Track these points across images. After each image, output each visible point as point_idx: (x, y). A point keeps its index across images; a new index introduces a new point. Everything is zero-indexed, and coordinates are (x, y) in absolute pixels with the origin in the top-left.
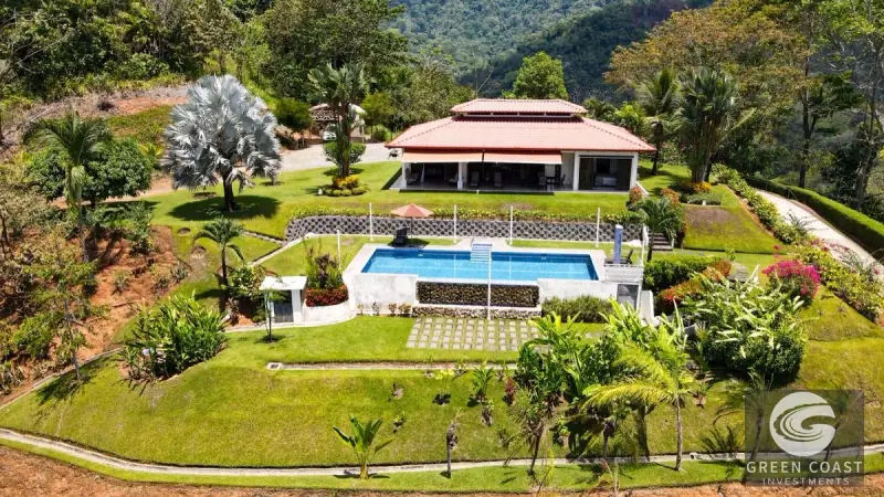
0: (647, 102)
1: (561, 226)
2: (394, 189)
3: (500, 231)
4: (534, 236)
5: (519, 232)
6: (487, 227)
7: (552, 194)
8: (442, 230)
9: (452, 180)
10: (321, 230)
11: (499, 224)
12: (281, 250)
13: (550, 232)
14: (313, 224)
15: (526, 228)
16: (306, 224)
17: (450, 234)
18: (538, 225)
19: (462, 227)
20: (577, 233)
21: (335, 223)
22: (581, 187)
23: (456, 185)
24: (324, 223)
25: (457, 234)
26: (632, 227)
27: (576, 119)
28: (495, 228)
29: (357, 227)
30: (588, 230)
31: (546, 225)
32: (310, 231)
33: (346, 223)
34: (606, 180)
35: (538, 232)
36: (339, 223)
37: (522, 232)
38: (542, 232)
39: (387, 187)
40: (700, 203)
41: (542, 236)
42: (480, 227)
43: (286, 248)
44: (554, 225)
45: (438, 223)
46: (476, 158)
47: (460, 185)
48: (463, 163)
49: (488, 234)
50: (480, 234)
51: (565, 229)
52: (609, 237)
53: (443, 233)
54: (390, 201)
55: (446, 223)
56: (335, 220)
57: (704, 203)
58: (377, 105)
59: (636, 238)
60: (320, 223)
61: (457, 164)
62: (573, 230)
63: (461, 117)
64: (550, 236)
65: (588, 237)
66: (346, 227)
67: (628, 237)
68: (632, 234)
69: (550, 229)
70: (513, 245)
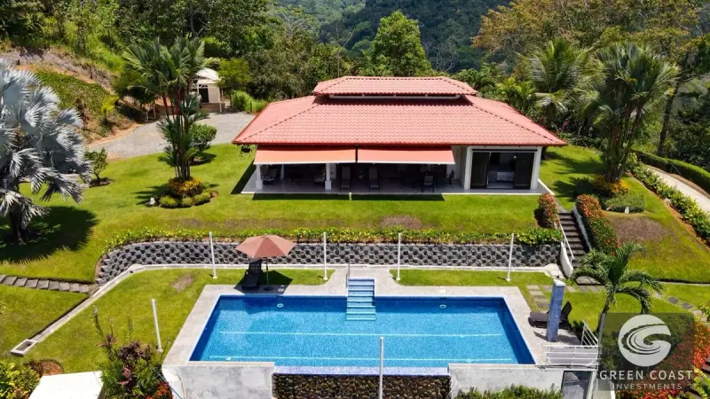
0: (539, 78)
1: (460, 249)
2: (248, 192)
3: (382, 257)
4: (426, 262)
5: (406, 258)
6: (366, 253)
7: (440, 198)
8: (309, 256)
9: (318, 180)
10: (150, 259)
11: (381, 249)
12: (87, 304)
13: (445, 257)
14: (138, 253)
15: (415, 253)
16: (129, 255)
17: (319, 261)
18: (430, 249)
19: (334, 253)
20: (479, 257)
21: (168, 251)
22: (474, 187)
23: (323, 185)
24: (153, 251)
25: (328, 261)
26: (548, 249)
27: (462, 101)
28: (376, 253)
29: (197, 255)
30: (493, 253)
31: (441, 249)
32: (134, 262)
33: (182, 251)
34: (501, 175)
35: (430, 258)
36: (172, 251)
37: (410, 257)
38: (435, 257)
39: (238, 189)
40: (622, 210)
41: (435, 261)
42: (357, 253)
43: (95, 297)
44: (450, 249)
45: (303, 248)
46: (347, 157)
47: (328, 185)
48: (331, 164)
49: (367, 261)
50: (357, 261)
51: (464, 253)
52: (519, 262)
53: (309, 261)
54: (241, 214)
55: (313, 248)
56: (167, 246)
57: (627, 211)
58: (234, 73)
59: (553, 262)
60: (148, 251)
61: (323, 166)
62: (474, 254)
63: (325, 99)
64: (445, 261)
65: (493, 262)
66: (182, 255)
67: (543, 261)
68: (548, 257)
69: (445, 253)
70: (401, 282)
